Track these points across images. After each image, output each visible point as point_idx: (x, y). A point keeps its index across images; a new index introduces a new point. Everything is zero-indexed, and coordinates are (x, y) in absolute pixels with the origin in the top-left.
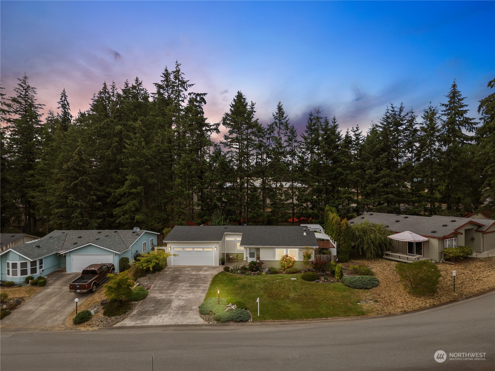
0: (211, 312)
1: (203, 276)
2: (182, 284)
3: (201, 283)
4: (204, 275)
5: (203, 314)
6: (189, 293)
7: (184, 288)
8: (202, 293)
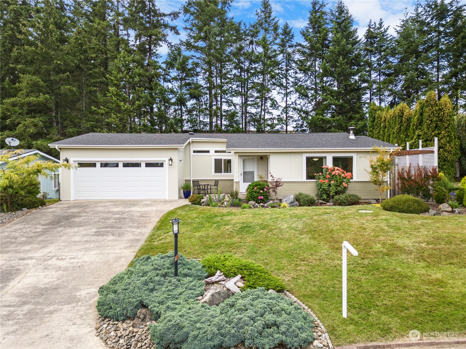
0: (145, 306)
1: (139, 214)
2: (76, 229)
3: (130, 227)
4: (141, 212)
5: (111, 318)
6: (86, 250)
7: (77, 238)
8: (126, 248)
